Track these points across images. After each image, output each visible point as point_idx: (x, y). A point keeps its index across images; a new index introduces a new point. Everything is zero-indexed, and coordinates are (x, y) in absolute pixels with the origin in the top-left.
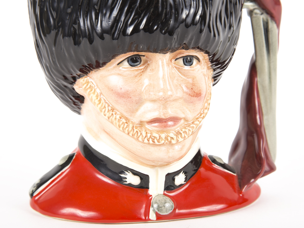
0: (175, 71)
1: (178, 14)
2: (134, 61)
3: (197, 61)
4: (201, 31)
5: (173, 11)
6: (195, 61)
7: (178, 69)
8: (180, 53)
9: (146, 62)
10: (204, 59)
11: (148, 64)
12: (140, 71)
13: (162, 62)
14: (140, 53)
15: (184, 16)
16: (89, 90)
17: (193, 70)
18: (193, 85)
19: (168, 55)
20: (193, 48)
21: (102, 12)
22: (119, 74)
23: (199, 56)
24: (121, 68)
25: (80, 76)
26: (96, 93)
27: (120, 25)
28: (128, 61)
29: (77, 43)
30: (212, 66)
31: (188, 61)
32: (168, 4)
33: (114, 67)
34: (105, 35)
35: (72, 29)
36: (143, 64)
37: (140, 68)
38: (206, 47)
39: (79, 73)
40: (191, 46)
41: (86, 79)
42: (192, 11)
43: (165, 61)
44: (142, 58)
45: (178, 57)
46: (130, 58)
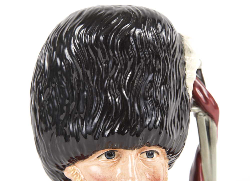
0: (141, 162)
1: (143, 121)
2: (110, 155)
3: (157, 154)
4: (160, 133)
5: (140, 119)
6: (155, 155)
7: (143, 161)
8: (144, 149)
9: (119, 156)
10: (162, 153)
11: (121, 157)
12: (114, 163)
13: (131, 157)
14: (115, 150)
15: (148, 123)
16: (75, 176)
17: (154, 161)
18: (154, 172)
19: (136, 151)
20: (154, 145)
21: (87, 120)
22: (98, 165)
23: (158, 151)
24: (100, 160)
25: (68, 165)
26: (81, 179)
27: (100, 129)
28: (105, 155)
29: (67, 140)
30: (168, 157)
31: (150, 155)
32: (136, 114)
33: (95, 160)
34: (88, 135)
35: (64, 131)
36: (117, 158)
37: (115, 160)
38: (164, 144)
39: (68, 163)
40: (153, 144)
41: (73, 167)
42: (154, 118)
43: (133, 156)
44: (116, 153)
45: (143, 152)
46: (107, 153)
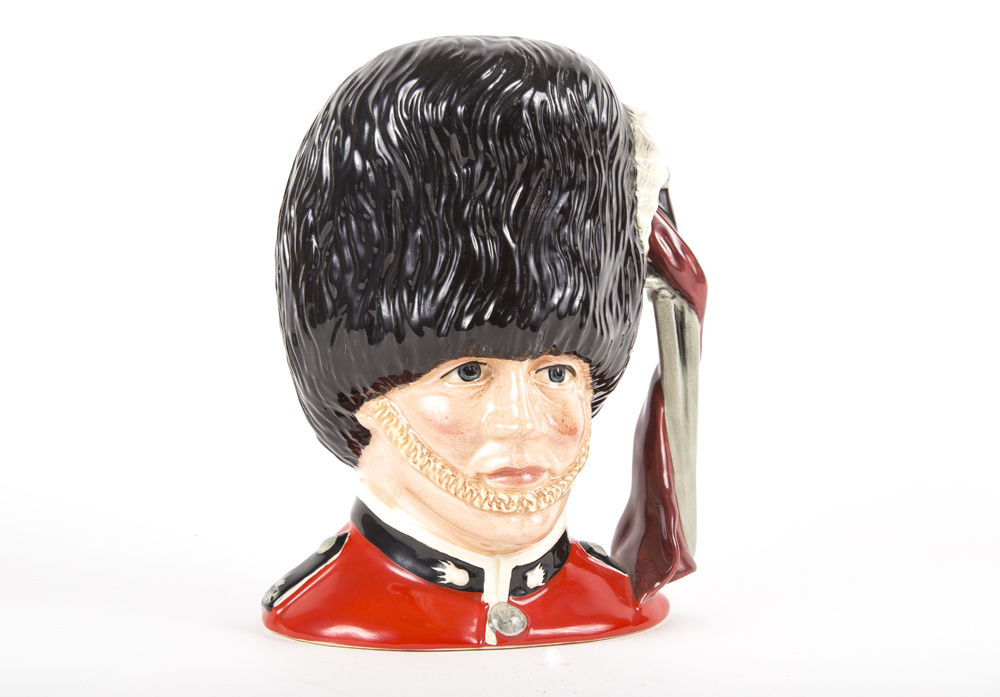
0: (536, 392)
1: (546, 296)
2: (468, 372)
3: (570, 374)
4: (582, 325)
5: (539, 291)
6: (567, 375)
7: (540, 387)
8: (545, 361)
9: (488, 374)
10: (582, 372)
11: (492, 378)
12: (479, 389)
13: (517, 376)
14: (480, 360)
15: (555, 301)
16: (386, 421)
17: (564, 390)
18: (565, 414)
19: (527, 364)
20: (567, 353)
21: (421, 292)
22: (442, 394)
23: (574, 367)
24: (446, 384)
25: (371, 397)
26: (400, 426)
27: (452, 312)
28: (459, 373)
29: (373, 340)
30: (592, 384)
31: (557, 374)
32: (531, 281)
33: (435, 382)
34: (425, 329)
35: (366, 317)
36: (484, 378)
37: (479, 384)
38: (588, 352)
39: (371, 390)
40: (565, 350)
41: (381, 401)
42: (569, 291)
43: (521, 373)
44: (482, 367)
45: (542, 367)
46: (462, 368)
